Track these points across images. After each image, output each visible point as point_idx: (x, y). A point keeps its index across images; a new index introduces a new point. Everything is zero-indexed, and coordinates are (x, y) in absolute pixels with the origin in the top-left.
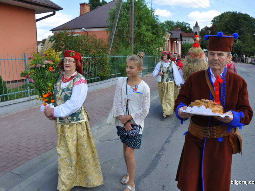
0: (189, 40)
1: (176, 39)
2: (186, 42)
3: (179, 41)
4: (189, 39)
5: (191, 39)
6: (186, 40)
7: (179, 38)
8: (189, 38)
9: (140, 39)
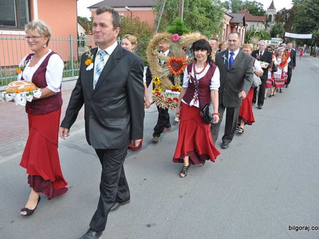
0: (257, 26)
1: (238, 24)
2: (253, 28)
3: (241, 27)
4: (258, 24)
5: (260, 24)
6: (254, 26)
7: (241, 23)
8: (258, 22)
9: (191, 22)
